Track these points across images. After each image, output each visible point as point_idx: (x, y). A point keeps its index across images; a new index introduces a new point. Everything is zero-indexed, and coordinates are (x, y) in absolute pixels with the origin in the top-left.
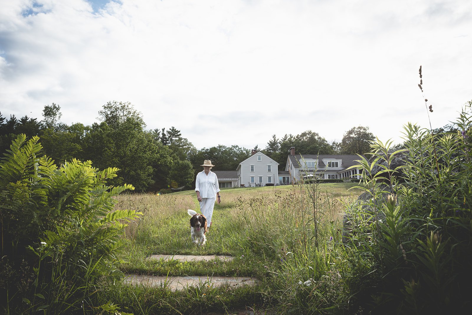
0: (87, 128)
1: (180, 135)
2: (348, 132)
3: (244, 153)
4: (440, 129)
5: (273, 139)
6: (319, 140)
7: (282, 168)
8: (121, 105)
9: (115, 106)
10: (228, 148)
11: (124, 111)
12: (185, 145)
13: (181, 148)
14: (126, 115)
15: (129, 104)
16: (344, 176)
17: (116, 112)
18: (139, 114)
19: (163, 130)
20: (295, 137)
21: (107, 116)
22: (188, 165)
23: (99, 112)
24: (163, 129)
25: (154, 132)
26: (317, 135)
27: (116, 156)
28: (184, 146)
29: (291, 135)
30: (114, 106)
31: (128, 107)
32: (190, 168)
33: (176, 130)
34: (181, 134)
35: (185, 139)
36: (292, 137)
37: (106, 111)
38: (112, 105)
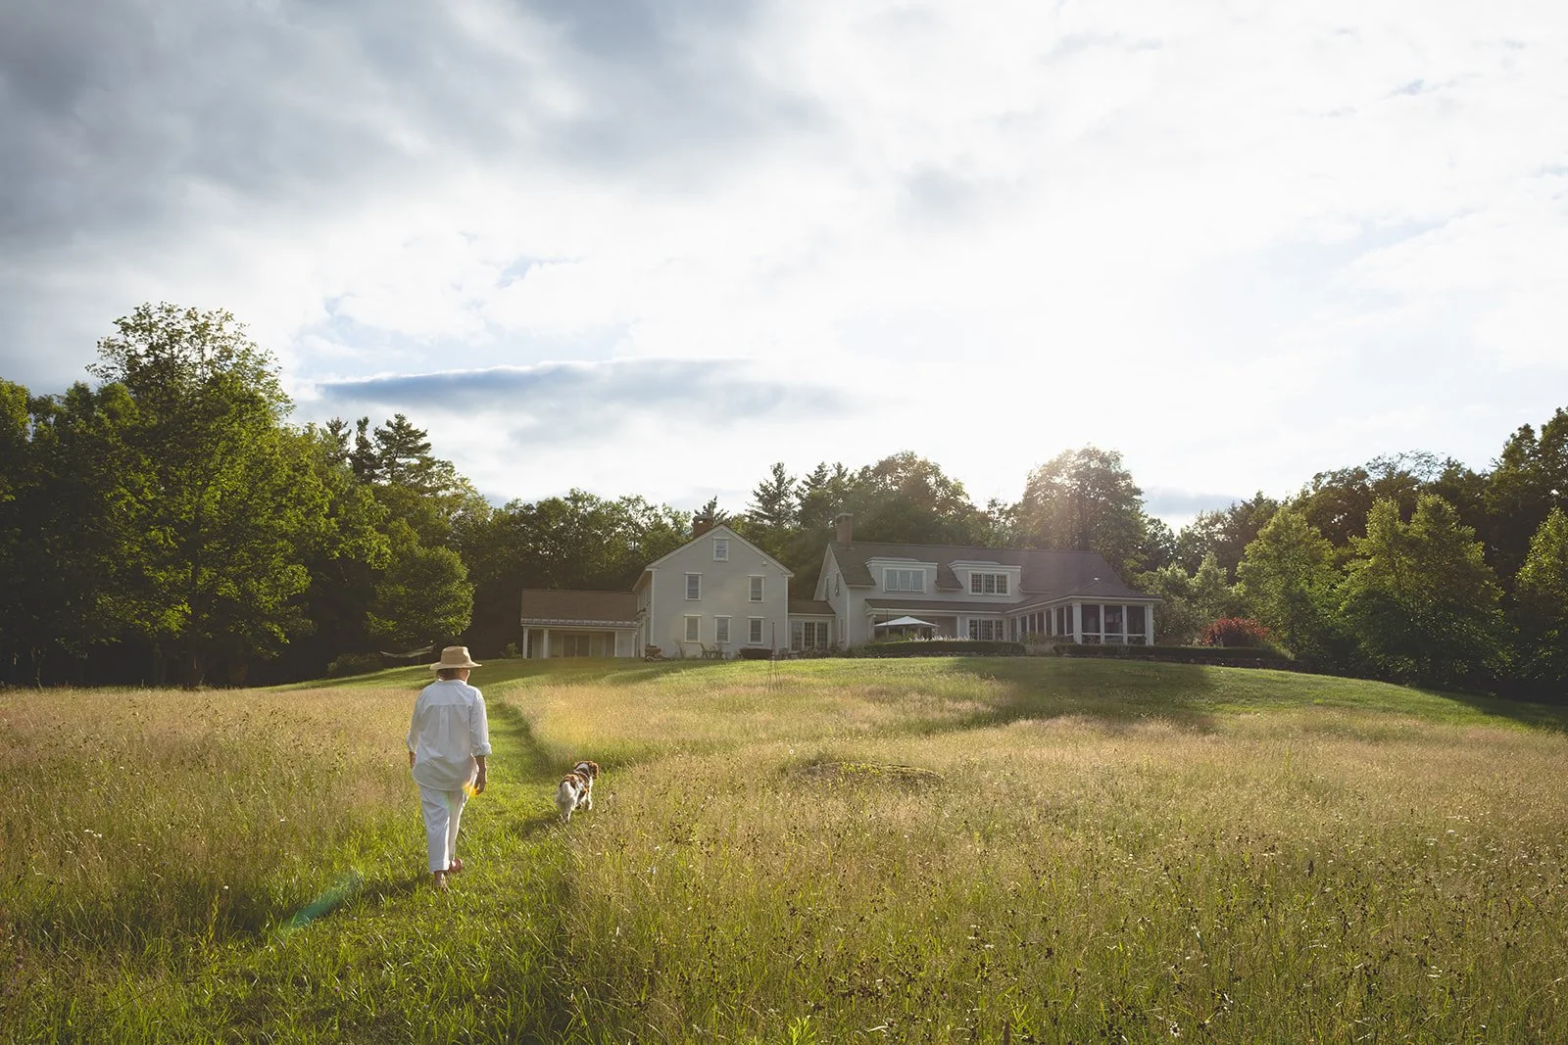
0: (41, 407)
1: (427, 446)
2: (1044, 465)
3: (666, 525)
4: (1355, 470)
5: (773, 479)
6: (941, 489)
7: (803, 592)
8: (194, 322)
9: (165, 322)
10: (606, 505)
11: (204, 344)
12: (446, 487)
13: (427, 495)
14: (210, 363)
15: (227, 318)
16: (1028, 630)
17: (172, 347)
18: (267, 359)
19: (362, 425)
20: (856, 476)
21: (132, 361)
22: (451, 566)
23: (102, 344)
24: (359, 423)
25: (323, 431)
26: (935, 470)
27: (161, 523)
28: (439, 489)
29: (839, 467)
30: (161, 325)
31: (220, 329)
32: (457, 577)
33: (413, 428)
34: (429, 445)
35: (444, 464)
36: (844, 475)
37: (131, 340)
38: (155, 318)
